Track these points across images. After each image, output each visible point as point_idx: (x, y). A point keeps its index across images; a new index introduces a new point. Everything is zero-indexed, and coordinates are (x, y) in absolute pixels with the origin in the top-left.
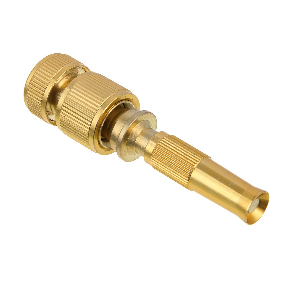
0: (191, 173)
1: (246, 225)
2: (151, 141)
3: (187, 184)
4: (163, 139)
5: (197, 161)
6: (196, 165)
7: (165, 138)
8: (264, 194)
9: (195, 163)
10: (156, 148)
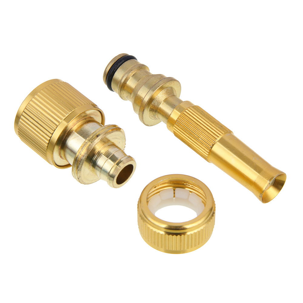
0: (213, 145)
1: (260, 202)
2: (175, 110)
3: (207, 156)
4: (189, 109)
5: (220, 135)
6: (218, 139)
7: (191, 108)
8: (282, 175)
9: (218, 137)
10: (180, 117)
